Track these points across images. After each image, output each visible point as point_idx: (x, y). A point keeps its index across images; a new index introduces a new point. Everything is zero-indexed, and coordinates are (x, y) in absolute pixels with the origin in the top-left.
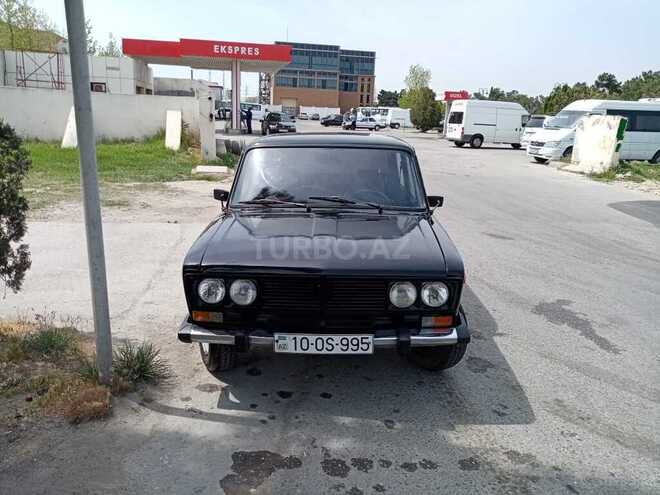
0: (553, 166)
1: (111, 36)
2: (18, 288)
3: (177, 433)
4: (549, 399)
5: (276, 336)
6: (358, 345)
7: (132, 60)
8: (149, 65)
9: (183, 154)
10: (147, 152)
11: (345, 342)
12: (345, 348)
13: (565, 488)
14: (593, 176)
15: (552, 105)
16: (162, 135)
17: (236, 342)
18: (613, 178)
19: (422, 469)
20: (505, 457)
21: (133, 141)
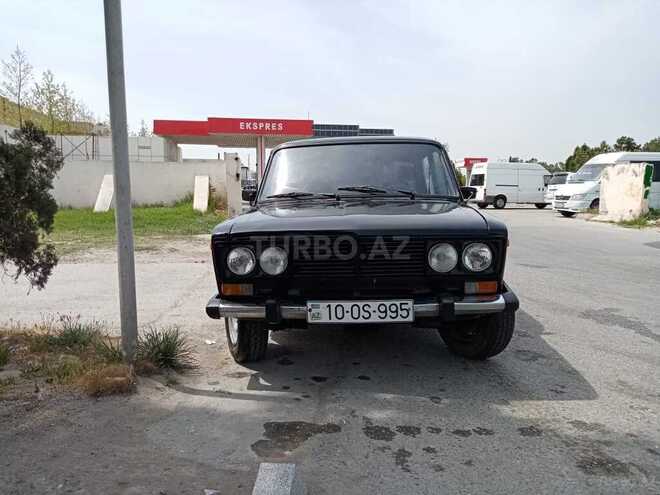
0: (581, 218)
1: (143, 123)
2: (43, 286)
3: (204, 408)
4: (612, 380)
5: (309, 304)
6: (397, 311)
7: (162, 139)
8: (179, 145)
9: (211, 215)
10: (177, 214)
11: (382, 309)
12: (383, 315)
13: (644, 451)
14: (623, 223)
15: (573, 165)
16: (190, 199)
17: (267, 315)
18: (644, 225)
19: (477, 435)
20: (570, 426)
21: (162, 206)
